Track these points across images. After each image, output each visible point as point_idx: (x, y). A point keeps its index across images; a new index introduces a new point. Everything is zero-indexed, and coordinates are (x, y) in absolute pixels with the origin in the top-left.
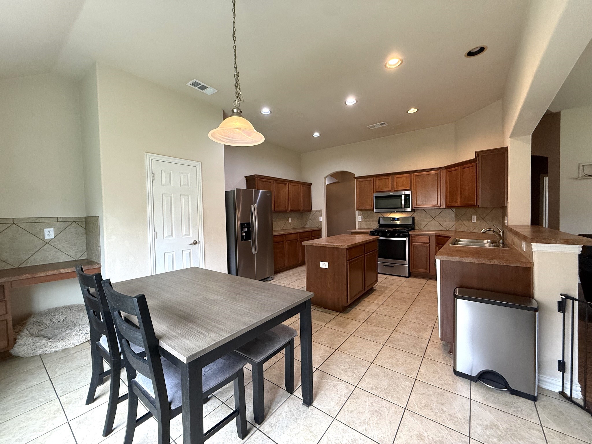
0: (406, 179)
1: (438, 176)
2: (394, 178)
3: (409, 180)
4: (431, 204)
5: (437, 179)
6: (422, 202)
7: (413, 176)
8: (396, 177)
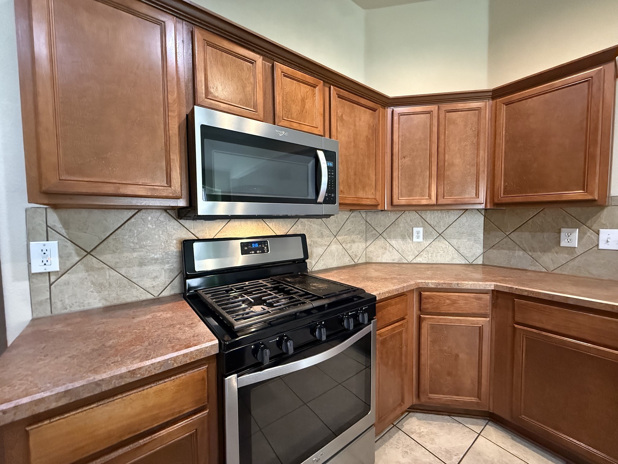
2: (274, 72)
3: (322, 104)
8: (282, 72)
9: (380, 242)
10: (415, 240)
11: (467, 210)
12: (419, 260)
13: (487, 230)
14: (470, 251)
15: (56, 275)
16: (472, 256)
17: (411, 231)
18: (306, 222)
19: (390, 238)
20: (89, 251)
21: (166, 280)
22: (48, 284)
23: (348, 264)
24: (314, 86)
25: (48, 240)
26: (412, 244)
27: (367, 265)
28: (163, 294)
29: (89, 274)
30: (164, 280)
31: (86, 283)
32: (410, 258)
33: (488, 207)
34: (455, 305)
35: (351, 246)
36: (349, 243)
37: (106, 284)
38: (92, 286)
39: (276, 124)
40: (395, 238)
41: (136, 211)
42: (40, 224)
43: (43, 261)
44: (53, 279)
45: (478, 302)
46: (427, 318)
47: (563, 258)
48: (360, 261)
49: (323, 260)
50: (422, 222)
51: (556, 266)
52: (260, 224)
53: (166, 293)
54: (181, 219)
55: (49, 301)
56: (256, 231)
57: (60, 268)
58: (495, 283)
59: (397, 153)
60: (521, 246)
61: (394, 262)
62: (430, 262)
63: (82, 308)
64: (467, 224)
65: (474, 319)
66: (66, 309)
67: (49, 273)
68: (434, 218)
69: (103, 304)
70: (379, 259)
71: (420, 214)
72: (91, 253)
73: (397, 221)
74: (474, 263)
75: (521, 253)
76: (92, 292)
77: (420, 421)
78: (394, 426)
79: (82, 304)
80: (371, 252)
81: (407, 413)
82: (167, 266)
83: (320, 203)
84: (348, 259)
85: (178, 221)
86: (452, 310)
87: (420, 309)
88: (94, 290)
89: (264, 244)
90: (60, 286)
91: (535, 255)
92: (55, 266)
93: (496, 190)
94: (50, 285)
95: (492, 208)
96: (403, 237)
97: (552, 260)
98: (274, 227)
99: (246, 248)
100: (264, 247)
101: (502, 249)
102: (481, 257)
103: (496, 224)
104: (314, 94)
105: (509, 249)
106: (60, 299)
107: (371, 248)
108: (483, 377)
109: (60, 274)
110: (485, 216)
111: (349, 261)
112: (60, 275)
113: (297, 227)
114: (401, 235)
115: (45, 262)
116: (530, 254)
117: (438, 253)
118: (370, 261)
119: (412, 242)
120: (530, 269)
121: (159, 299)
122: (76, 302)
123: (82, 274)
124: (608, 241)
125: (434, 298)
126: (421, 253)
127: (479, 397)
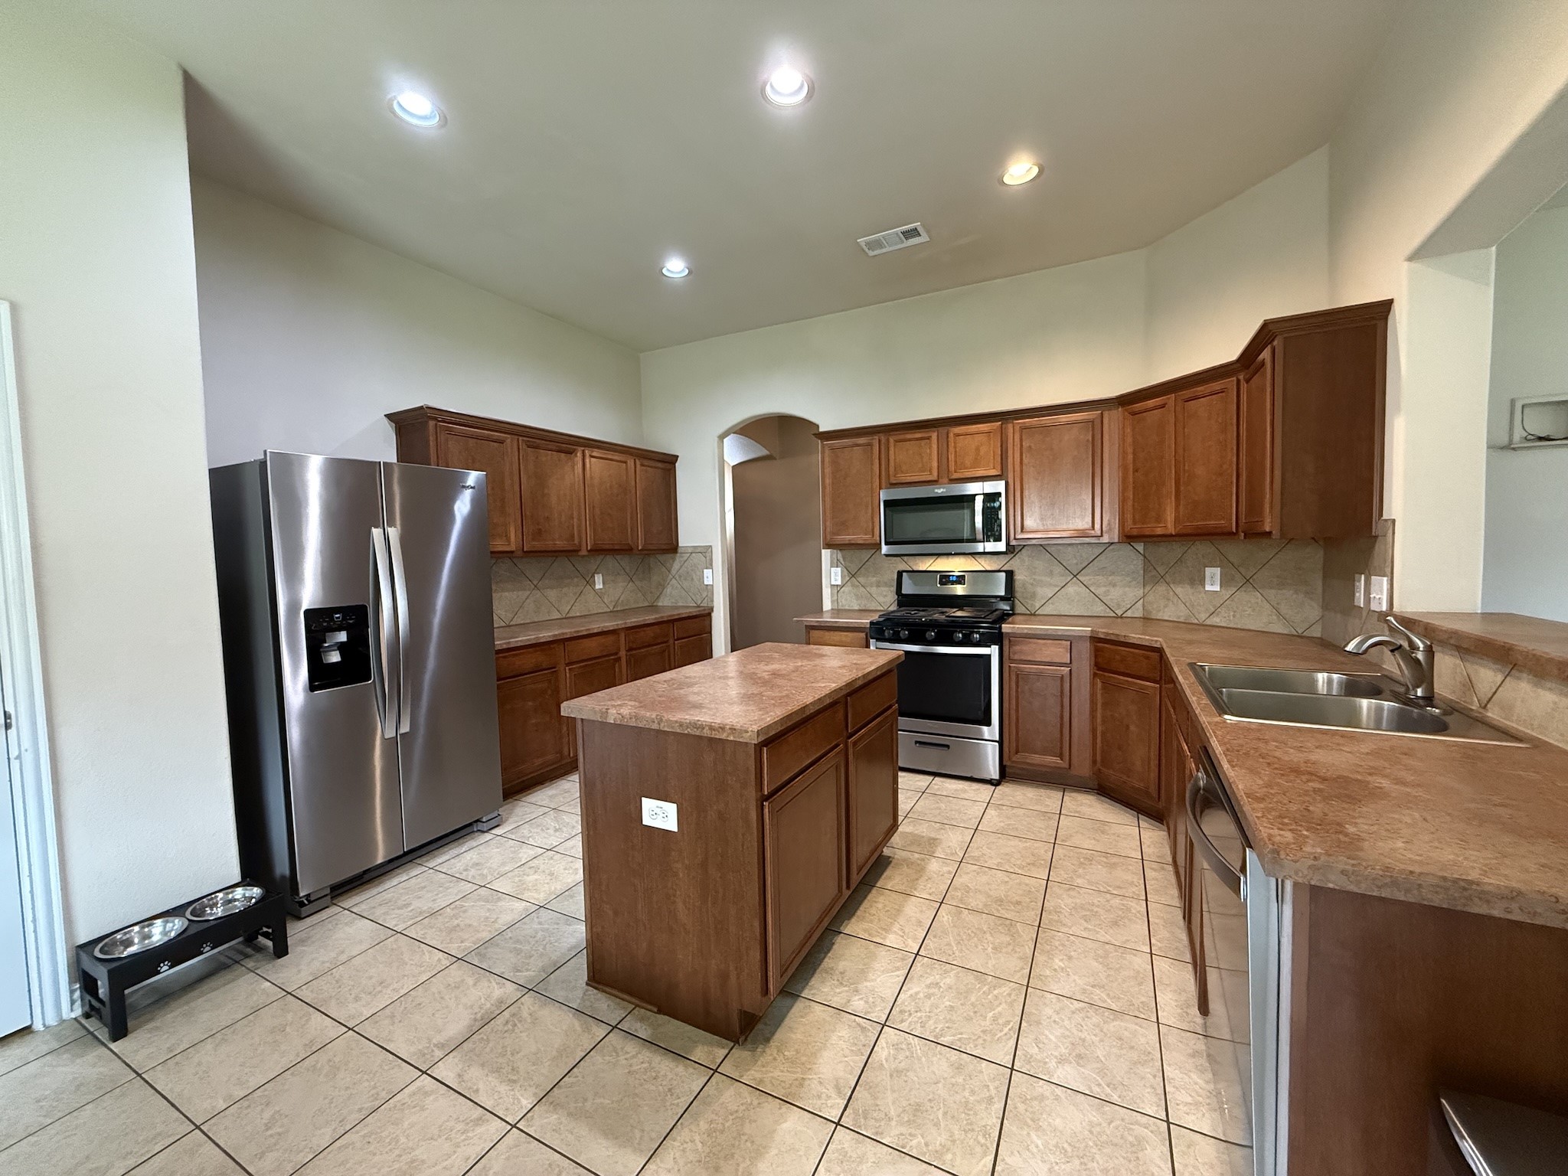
0: (990, 439)
1: (1095, 428)
2: (948, 437)
3: (999, 445)
4: (1071, 527)
5: (1090, 439)
6: (1042, 519)
7: (1012, 429)
10: (1208, 588)
12: (1216, 620)
14: (1299, 613)
16: (1303, 622)
17: (1201, 574)
19: (1174, 583)
20: (853, 574)
26: (1204, 593)
29: (854, 589)
31: (852, 594)
32: (1202, 617)
35: (1109, 590)
36: (1103, 586)
40: (1180, 582)
43: (831, 579)
48: (1130, 615)
49: (1053, 604)
50: (1219, 558)
61: (1180, 620)
62: (1231, 625)
68: (1239, 552)
70: (1161, 614)
71: (1218, 546)
72: (855, 577)
73: (1183, 557)
80: (1150, 603)
84: (1103, 608)
90: (839, 593)
96: (1191, 582)
99: (944, 580)
100: (961, 580)
102: (1318, 625)
106: (839, 602)
107: (1151, 597)
111: (1103, 611)
114: (1189, 579)
117: (1245, 612)
119: (1204, 590)
123: (850, 588)
126: (1219, 610)
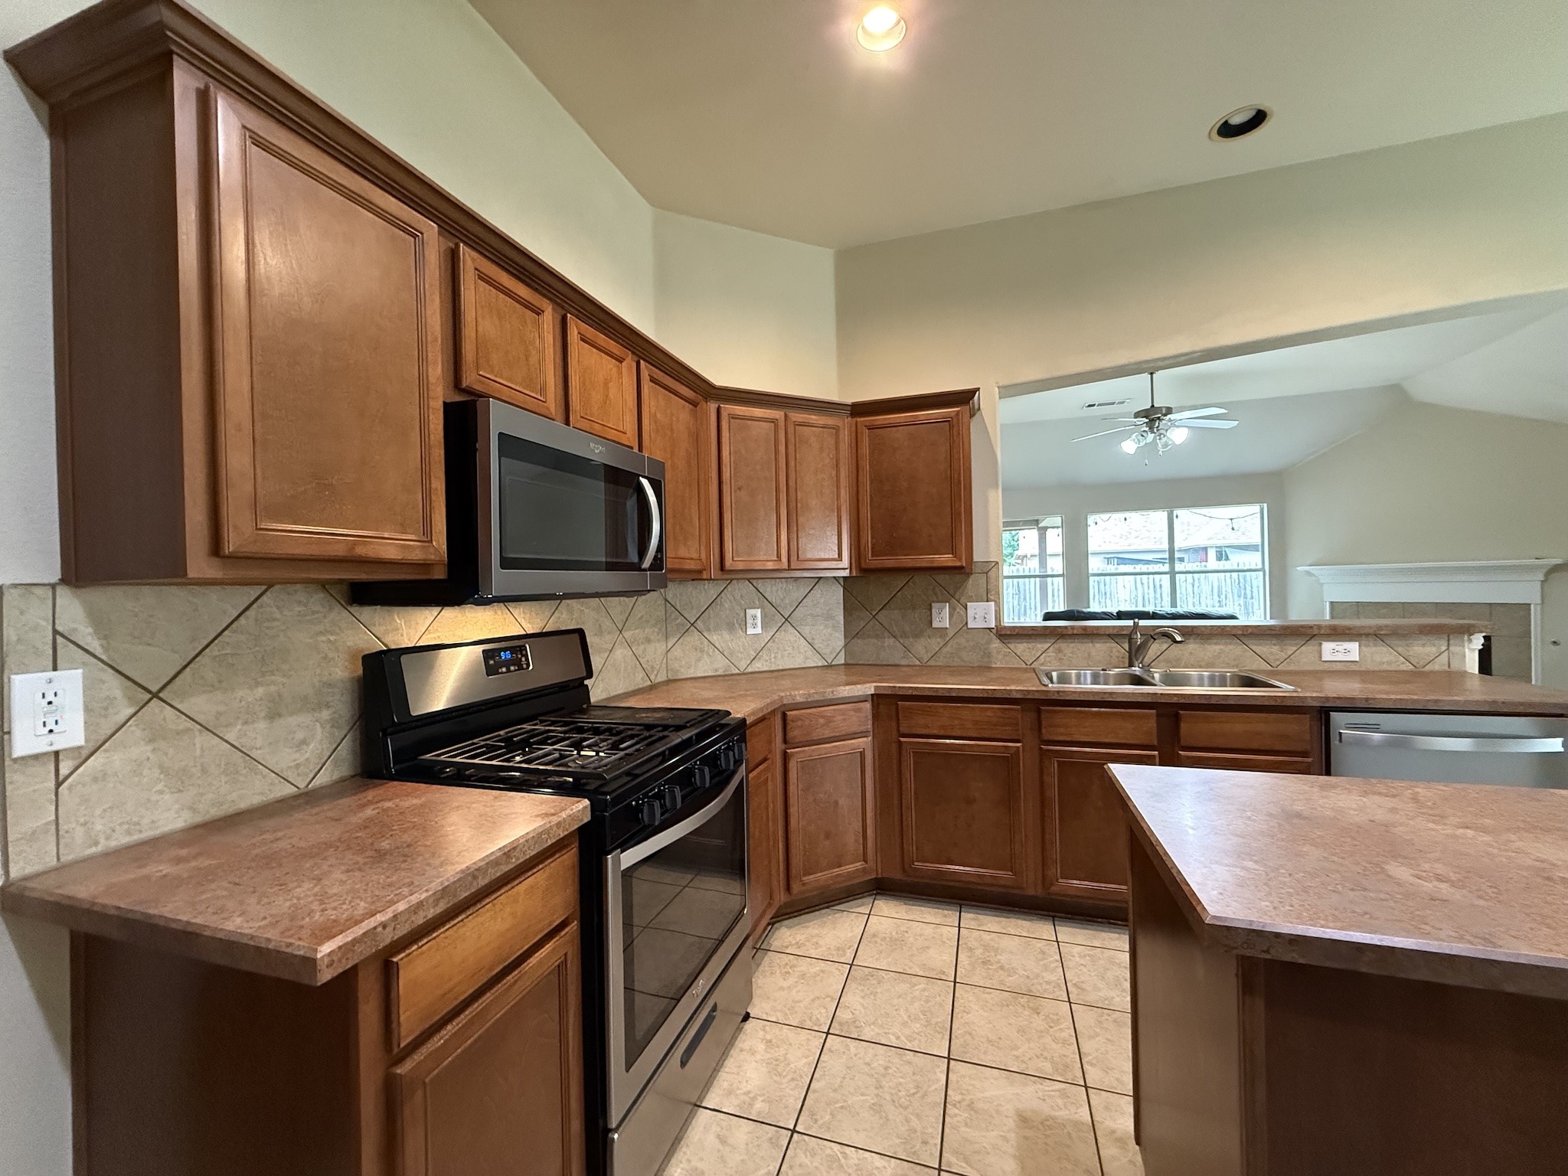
0: (620, 375)
1: (698, 419)
2: (566, 334)
5: (695, 431)
7: (643, 372)
8: (579, 333)
9: (694, 638)
10: (750, 631)
11: (821, 578)
12: (758, 666)
13: (848, 610)
14: (828, 645)
15: (74, 759)
16: (831, 653)
17: (742, 614)
18: (574, 604)
19: (709, 630)
20: (154, 689)
21: (324, 746)
22: (52, 784)
23: (641, 686)
24: (620, 360)
25: (55, 669)
26: (745, 638)
27: (672, 685)
28: (319, 781)
29: (154, 749)
30: (320, 748)
31: (146, 772)
32: (743, 665)
33: (854, 575)
34: (830, 725)
35: (645, 649)
36: (642, 643)
37: (194, 770)
38: (162, 776)
39: (571, 425)
40: (717, 628)
41: (264, 588)
42: (35, 628)
43: (44, 723)
44: (65, 768)
45: (857, 714)
46: (796, 752)
47: (935, 643)
48: (659, 679)
49: (602, 680)
50: (759, 599)
51: (930, 655)
52: (499, 612)
53: (323, 779)
54: (351, 605)
55: (53, 827)
56: (491, 627)
57: (86, 741)
58: (875, 684)
59: (728, 481)
60: (891, 630)
61: (718, 673)
62: (773, 668)
63: (136, 837)
64: (822, 601)
65: (853, 741)
66: (96, 843)
67: (57, 753)
68: (777, 591)
69: (186, 821)
70: (692, 672)
71: (755, 584)
72: (161, 695)
73: (719, 598)
74: (833, 663)
75: (892, 640)
76: (161, 792)
77: (792, 929)
78: (758, 949)
79: (137, 827)
80: (676, 659)
81: (770, 927)
82: (325, 714)
83: (645, 570)
84: (641, 676)
85: (347, 609)
86: (827, 734)
87: (785, 741)
88: (165, 789)
89: (521, 651)
90: (84, 785)
91: (907, 642)
92: (73, 733)
93: (862, 548)
94: (58, 784)
95: (858, 575)
96: (731, 627)
97: (925, 647)
98: (522, 616)
99: (492, 662)
100: (521, 659)
101: (868, 637)
102: (843, 653)
103: (859, 599)
104: (620, 373)
105: (877, 636)
106: (82, 820)
107: (677, 652)
108: (868, 826)
109: (85, 753)
110: (844, 588)
111: (643, 679)
112: (83, 755)
113: (560, 615)
114: (728, 624)
115: (51, 725)
116: (902, 641)
117: (785, 651)
118: (675, 678)
119: (744, 634)
120: (903, 664)
121: (306, 794)
122: (121, 824)
123: (142, 750)
124: (975, 618)
125: (803, 718)
126: (761, 654)
127: (865, 861)
